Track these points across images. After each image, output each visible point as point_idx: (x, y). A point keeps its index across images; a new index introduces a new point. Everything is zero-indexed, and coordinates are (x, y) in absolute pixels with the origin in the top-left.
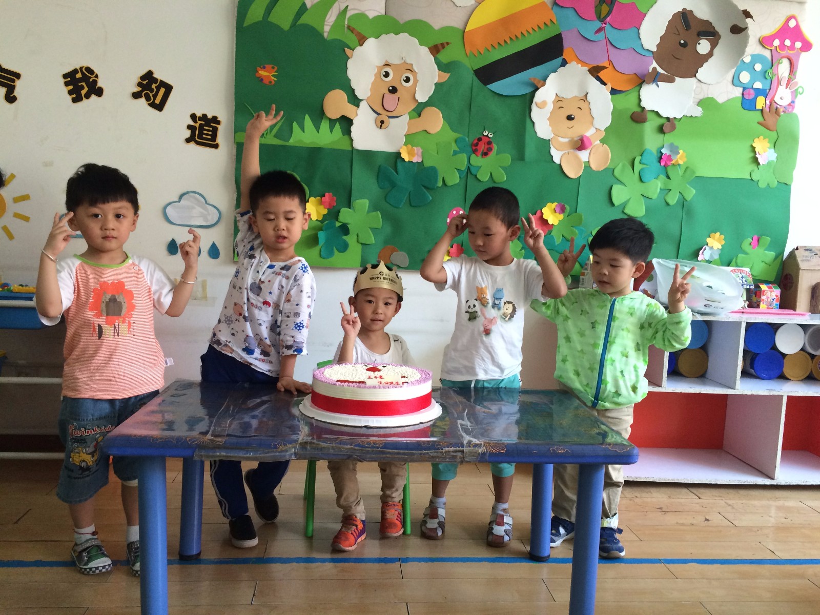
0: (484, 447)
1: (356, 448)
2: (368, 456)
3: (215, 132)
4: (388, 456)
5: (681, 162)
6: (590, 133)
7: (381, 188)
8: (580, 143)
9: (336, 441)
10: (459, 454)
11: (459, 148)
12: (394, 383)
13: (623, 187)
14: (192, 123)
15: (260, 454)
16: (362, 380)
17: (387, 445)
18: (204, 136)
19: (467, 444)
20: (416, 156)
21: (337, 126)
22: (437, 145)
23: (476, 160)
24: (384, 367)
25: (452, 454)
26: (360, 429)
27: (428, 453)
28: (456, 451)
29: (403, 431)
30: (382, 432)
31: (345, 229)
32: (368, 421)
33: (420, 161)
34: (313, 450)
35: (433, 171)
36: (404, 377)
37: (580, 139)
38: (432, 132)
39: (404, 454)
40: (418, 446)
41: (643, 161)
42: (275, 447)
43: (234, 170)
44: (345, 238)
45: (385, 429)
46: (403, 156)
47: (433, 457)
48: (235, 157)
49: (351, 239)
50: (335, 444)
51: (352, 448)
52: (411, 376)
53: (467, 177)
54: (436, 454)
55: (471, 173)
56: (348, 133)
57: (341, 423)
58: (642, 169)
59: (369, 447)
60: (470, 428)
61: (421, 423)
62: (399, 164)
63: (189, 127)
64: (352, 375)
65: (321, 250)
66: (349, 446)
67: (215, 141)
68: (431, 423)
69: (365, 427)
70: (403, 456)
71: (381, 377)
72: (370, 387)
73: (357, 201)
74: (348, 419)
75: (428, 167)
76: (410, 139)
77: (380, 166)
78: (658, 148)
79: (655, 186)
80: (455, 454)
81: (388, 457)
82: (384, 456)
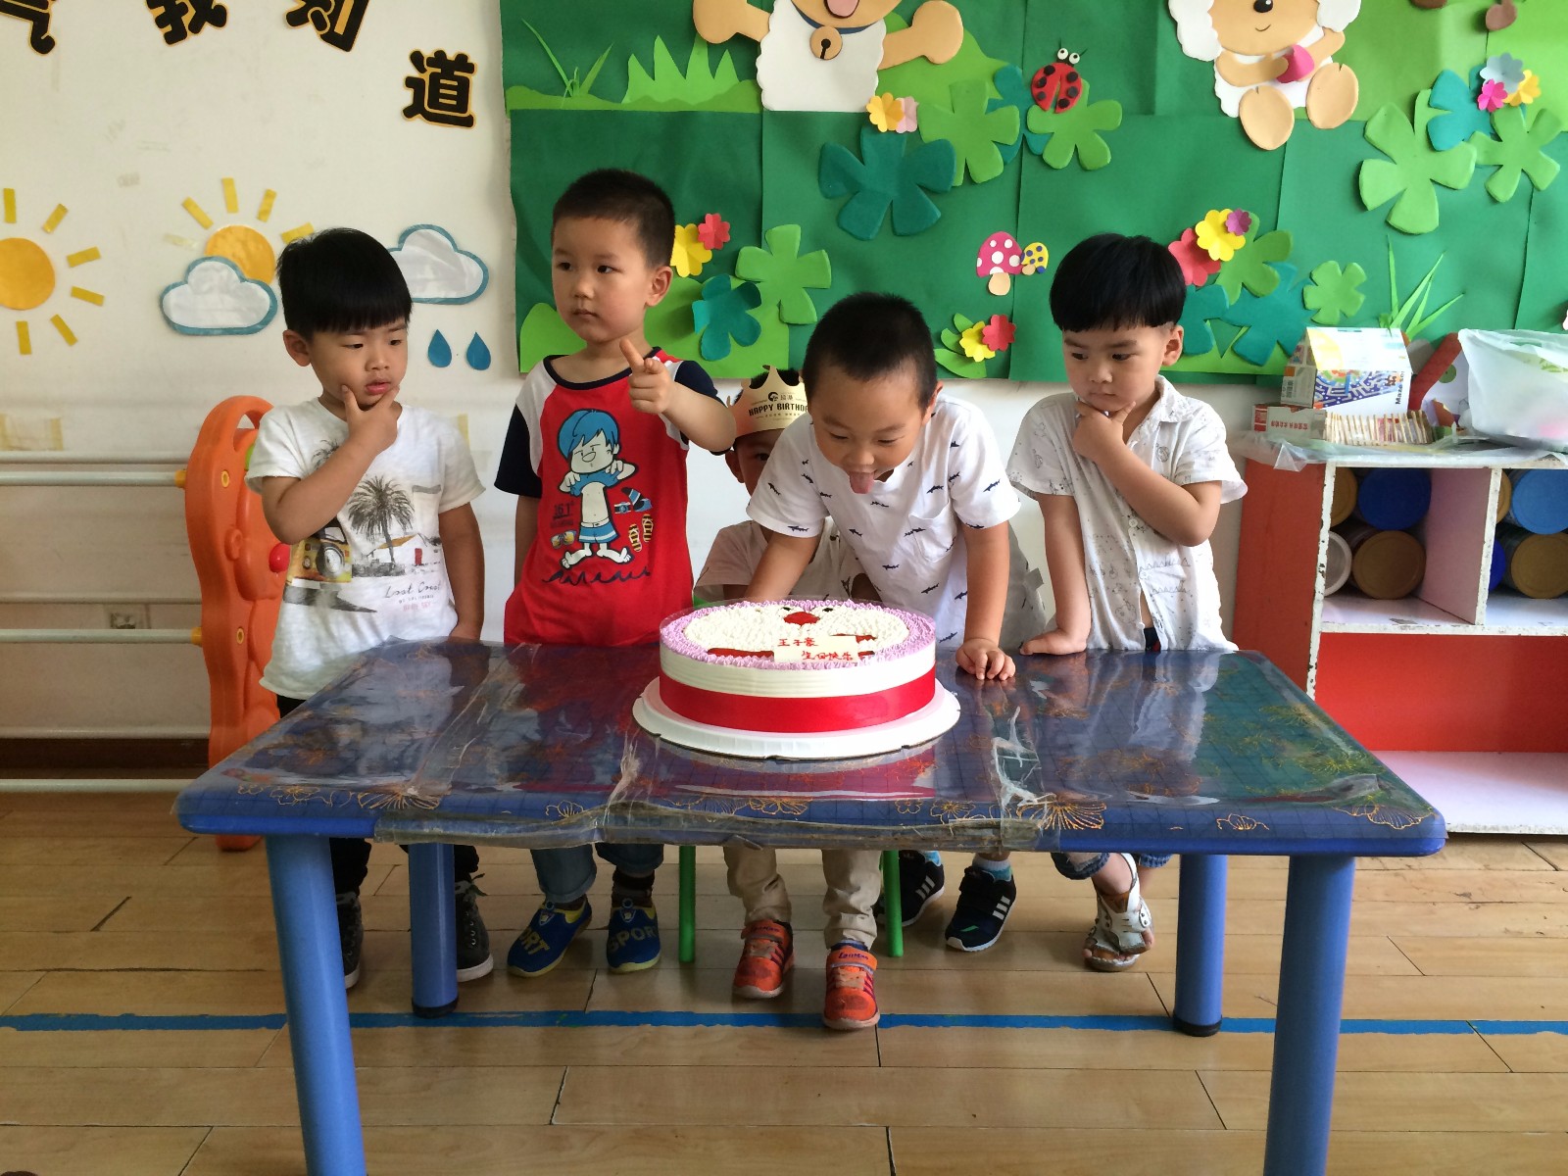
0: (1048, 815)
1: (741, 818)
2: (773, 835)
3: (464, 89)
5: (1527, 99)
6: (1308, 40)
7: (826, 197)
8: (1286, 62)
9: (700, 797)
10: (989, 834)
11: (1001, 93)
12: (840, 655)
13: (1389, 164)
14: (414, 73)
15: (520, 832)
16: (767, 650)
17: (813, 812)
18: (441, 100)
19: (1009, 805)
20: (905, 118)
21: (727, 61)
22: (951, 91)
23: (1042, 120)
24: (826, 610)
25: (971, 832)
26: (760, 764)
27: (911, 831)
28: (981, 827)
30: (809, 772)
31: (750, 294)
32: (779, 746)
33: (913, 128)
34: (642, 823)
35: (943, 149)
36: (869, 637)
37: (1285, 56)
38: (937, 61)
41: (1436, 101)
42: (555, 816)
43: (508, 173)
44: (751, 312)
45: (818, 765)
46: (873, 119)
47: (924, 839)
48: (509, 144)
49: (764, 316)
50: (696, 807)
51: (730, 819)
52: (884, 633)
53: (1021, 159)
54: (930, 833)
55: (1030, 152)
56: (749, 72)
57: (717, 751)
58: (1434, 120)
59: (772, 817)
60: (1021, 760)
61: (905, 748)
62: (867, 140)
63: (410, 82)
64: (748, 635)
65: (700, 341)
66: (724, 815)
67: (465, 111)
68: (929, 746)
69: (772, 759)
70: (852, 838)
71: (809, 642)
72: (782, 667)
73: (775, 229)
74: (734, 739)
75: (930, 143)
76: (889, 79)
77: (823, 149)
78: (1474, 69)
79: (1463, 160)
80: (977, 833)
81: (816, 840)
82: (808, 836)
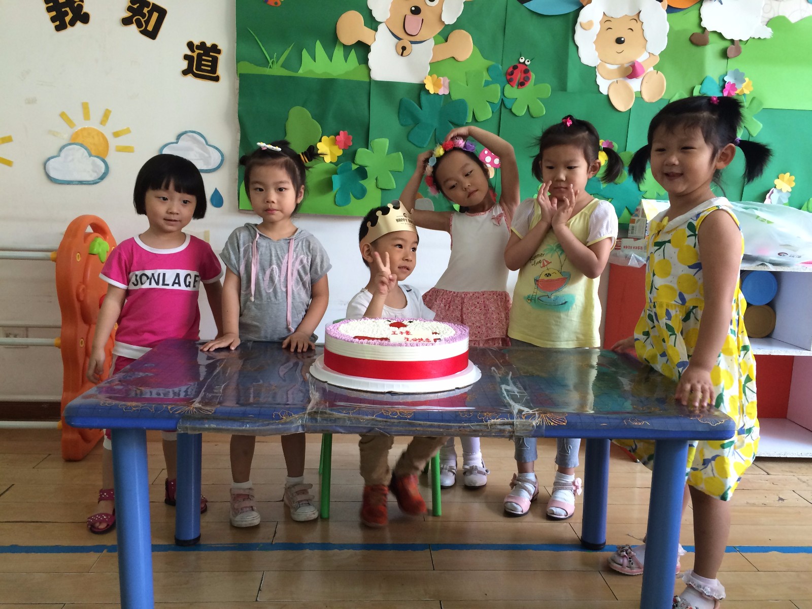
0: (539, 418)
1: (379, 419)
2: (394, 429)
3: (215, 61)
4: (418, 429)
5: (746, 92)
6: (642, 58)
7: (402, 125)
8: (631, 69)
9: (354, 409)
10: (508, 428)
11: (491, 77)
12: (424, 339)
14: (189, 53)
15: (258, 426)
16: (385, 337)
17: (417, 416)
18: (202, 67)
19: (517, 414)
20: (443, 87)
21: (353, 53)
22: (466, 75)
23: (512, 92)
24: (410, 322)
25: (499, 427)
26: (382, 395)
27: (469, 426)
28: (504, 424)
29: (436, 398)
30: (410, 399)
31: (362, 172)
32: (393, 386)
33: (447, 93)
34: (325, 422)
35: (461, 106)
36: (436, 333)
37: (631, 66)
38: (459, 60)
39: (439, 427)
40: (456, 417)
41: (703, 91)
42: (278, 418)
43: (237, 105)
44: (362, 182)
45: (413, 396)
46: (427, 87)
47: (475, 431)
48: (238, 91)
49: (369, 184)
50: (352, 414)
51: (373, 419)
52: (443, 332)
53: (501, 111)
54: (478, 427)
55: (505, 107)
56: (364, 60)
57: (359, 389)
59: (394, 418)
60: (518, 394)
61: (458, 388)
62: (424, 98)
63: (186, 57)
64: (373, 331)
65: (335, 196)
66: (370, 417)
67: (215, 73)
68: (469, 388)
69: (389, 393)
70: (437, 430)
71: (408, 333)
72: (394, 345)
73: (376, 140)
74: (369, 383)
75: (456, 100)
76: (435, 67)
77: (401, 100)
78: (721, 76)
80: (502, 427)
81: (419, 431)
82: (414, 429)
